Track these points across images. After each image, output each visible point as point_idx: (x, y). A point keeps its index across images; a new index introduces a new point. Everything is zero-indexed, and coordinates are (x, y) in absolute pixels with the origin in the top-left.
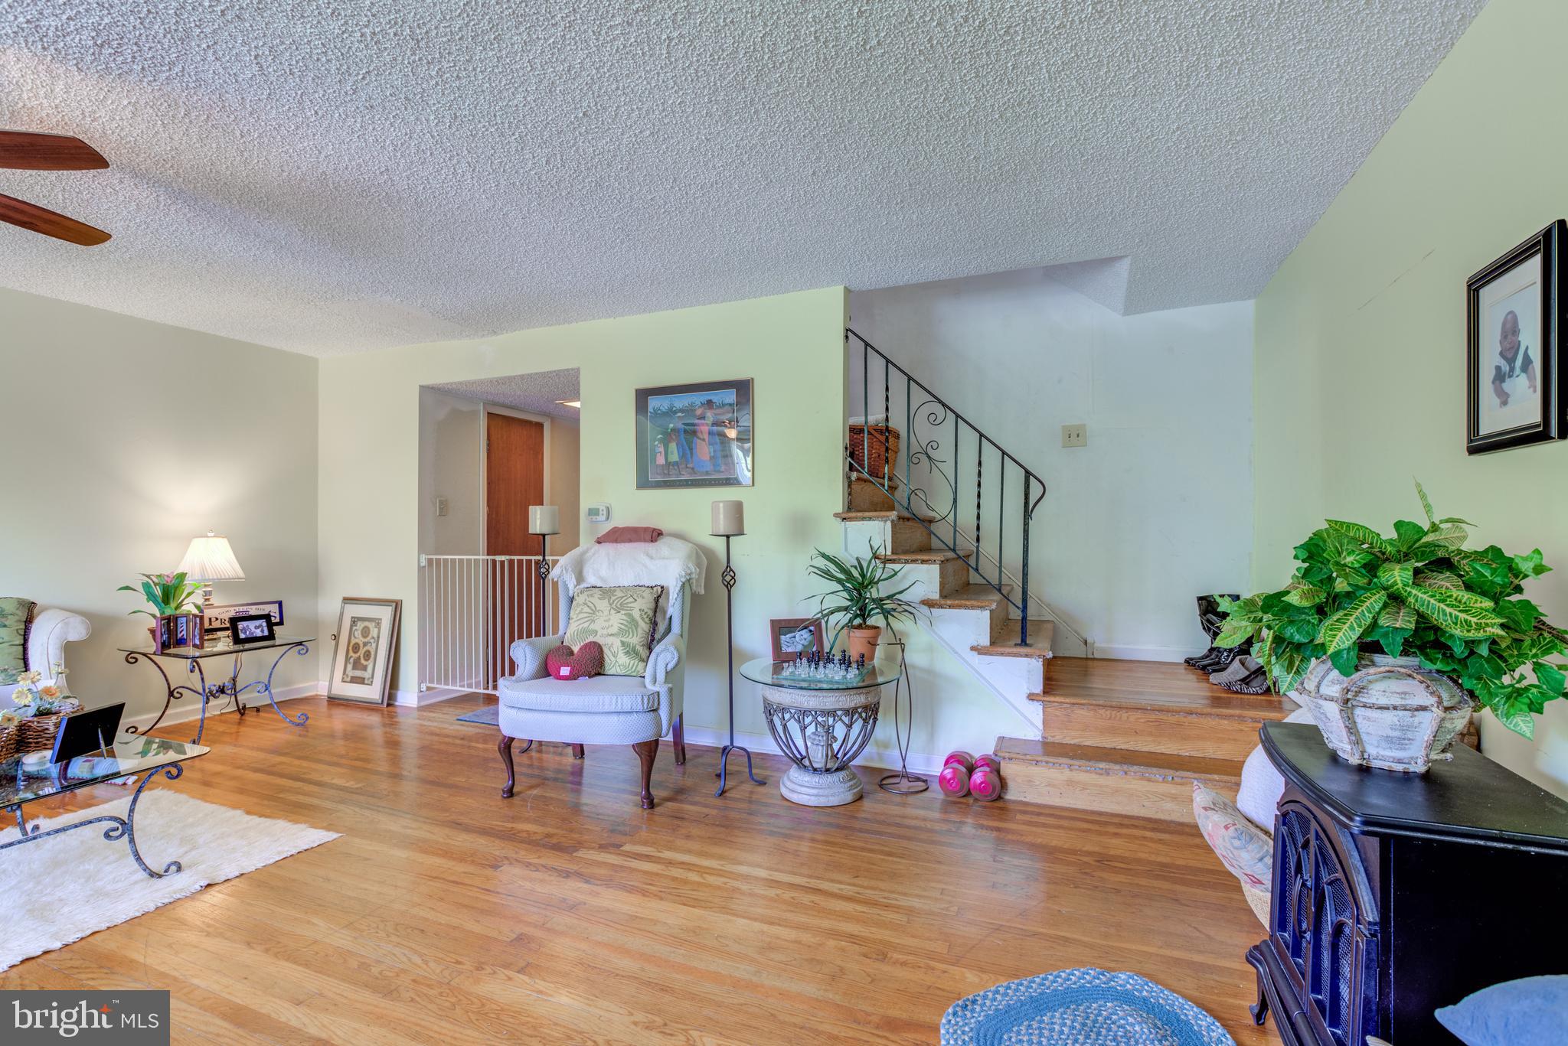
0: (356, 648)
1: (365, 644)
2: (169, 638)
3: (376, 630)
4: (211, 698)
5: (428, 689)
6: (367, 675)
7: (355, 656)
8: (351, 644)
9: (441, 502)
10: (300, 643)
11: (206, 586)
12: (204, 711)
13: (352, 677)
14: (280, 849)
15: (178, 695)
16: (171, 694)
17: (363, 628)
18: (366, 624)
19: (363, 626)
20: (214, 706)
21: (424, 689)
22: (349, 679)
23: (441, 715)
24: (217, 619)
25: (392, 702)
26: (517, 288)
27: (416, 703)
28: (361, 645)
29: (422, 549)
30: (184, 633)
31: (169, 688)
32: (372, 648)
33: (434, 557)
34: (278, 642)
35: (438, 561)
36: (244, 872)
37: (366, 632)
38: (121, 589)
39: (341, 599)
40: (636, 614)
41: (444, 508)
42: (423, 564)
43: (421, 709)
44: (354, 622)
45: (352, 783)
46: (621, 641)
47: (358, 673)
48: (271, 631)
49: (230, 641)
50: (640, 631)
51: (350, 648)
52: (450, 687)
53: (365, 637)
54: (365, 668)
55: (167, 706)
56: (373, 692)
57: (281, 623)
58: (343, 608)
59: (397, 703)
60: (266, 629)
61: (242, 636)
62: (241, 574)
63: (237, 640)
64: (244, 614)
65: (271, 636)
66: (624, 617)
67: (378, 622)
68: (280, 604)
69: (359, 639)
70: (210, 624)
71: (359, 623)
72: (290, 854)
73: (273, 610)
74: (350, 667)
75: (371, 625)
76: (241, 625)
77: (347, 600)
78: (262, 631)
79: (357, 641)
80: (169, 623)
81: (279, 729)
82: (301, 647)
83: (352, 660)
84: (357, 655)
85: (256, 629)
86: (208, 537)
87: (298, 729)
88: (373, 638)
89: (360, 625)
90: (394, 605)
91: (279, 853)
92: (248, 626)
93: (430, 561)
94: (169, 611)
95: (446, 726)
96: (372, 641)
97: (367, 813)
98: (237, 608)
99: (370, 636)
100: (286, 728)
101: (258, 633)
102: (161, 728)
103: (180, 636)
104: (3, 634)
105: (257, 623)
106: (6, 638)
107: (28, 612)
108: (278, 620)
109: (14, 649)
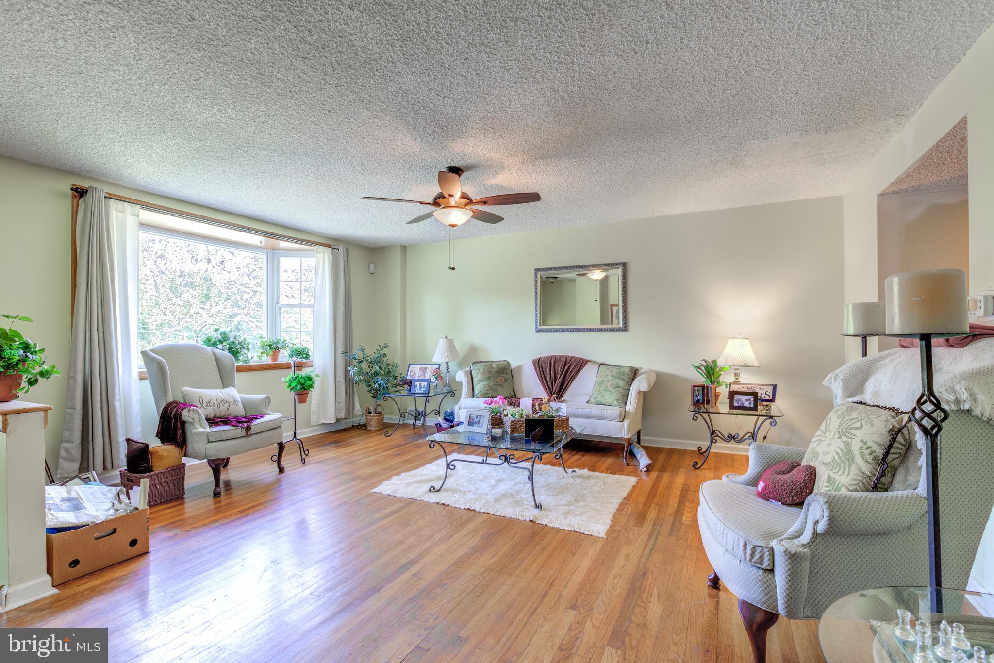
10: (771, 417)
11: (736, 370)
15: (716, 435)
16: (713, 433)
30: (710, 396)
34: (759, 412)
36: (548, 525)
40: (856, 445)
46: (829, 476)
48: (756, 404)
49: (728, 406)
50: (854, 470)
57: (770, 400)
60: (752, 402)
61: (736, 404)
62: (755, 363)
63: (732, 407)
64: (748, 391)
65: (755, 408)
66: (842, 446)
68: (777, 387)
72: (572, 529)
73: (770, 391)
76: (736, 397)
78: (750, 403)
80: (703, 389)
82: (772, 420)
85: (746, 401)
86: (737, 338)
92: (741, 398)
98: (748, 386)
101: (747, 404)
104: (621, 383)
105: (748, 397)
106: (622, 386)
107: (635, 373)
108: (770, 398)
109: (624, 391)
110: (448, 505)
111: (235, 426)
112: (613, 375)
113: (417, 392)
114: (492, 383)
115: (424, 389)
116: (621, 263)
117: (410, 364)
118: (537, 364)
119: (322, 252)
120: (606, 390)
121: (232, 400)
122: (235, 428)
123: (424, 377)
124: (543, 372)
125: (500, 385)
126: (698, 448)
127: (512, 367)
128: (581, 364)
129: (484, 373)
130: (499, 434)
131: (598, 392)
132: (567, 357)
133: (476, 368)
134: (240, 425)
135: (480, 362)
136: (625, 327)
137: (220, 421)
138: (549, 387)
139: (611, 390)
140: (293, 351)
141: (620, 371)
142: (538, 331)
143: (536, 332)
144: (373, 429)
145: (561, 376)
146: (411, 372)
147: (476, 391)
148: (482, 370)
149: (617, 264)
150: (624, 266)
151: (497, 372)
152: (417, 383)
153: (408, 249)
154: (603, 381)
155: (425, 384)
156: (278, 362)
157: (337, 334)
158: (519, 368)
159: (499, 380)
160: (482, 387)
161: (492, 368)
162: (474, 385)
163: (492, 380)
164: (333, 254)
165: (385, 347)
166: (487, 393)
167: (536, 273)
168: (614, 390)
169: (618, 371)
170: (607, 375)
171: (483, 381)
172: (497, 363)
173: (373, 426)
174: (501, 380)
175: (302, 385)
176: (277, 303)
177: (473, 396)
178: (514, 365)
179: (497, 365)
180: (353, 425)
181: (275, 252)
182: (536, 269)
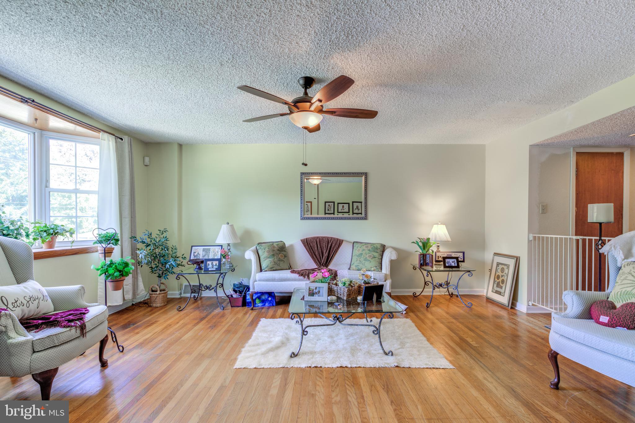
0: (498, 277)
1: (502, 276)
2: (423, 262)
3: (507, 270)
4: (436, 287)
5: (533, 305)
6: (502, 291)
7: (498, 281)
8: (496, 275)
9: (543, 206)
10: (469, 271)
11: (438, 243)
12: (433, 292)
13: (496, 291)
14: (427, 363)
15: (427, 284)
16: (425, 283)
17: (502, 268)
18: (503, 266)
19: (501, 267)
20: (437, 291)
21: (531, 304)
22: (495, 291)
23: (537, 321)
24: (440, 257)
25: (514, 307)
26: (576, 65)
27: (526, 311)
28: (501, 276)
29: (530, 230)
30: (428, 261)
31: (425, 281)
32: (505, 278)
33: (537, 235)
34: (460, 269)
35: (539, 237)
36: (411, 367)
37: (503, 270)
38: (412, 243)
39: (493, 253)
41: (544, 209)
42: (531, 239)
43: (528, 315)
44: (498, 265)
45: (474, 343)
47: (499, 289)
48: (458, 264)
49: (443, 266)
51: (496, 277)
52: (544, 307)
53: (502, 273)
54: (501, 288)
55: (424, 288)
56: (504, 300)
57: (463, 261)
58: (493, 258)
59: (516, 308)
60: (456, 263)
61: (447, 265)
62: (449, 239)
63: (445, 267)
64: (450, 256)
65: (458, 267)
67: (508, 266)
68: (464, 253)
69: (500, 274)
70: (438, 259)
71: (500, 266)
72: (430, 367)
73: (461, 255)
74: (495, 285)
75: (505, 267)
76: (447, 260)
77: (496, 254)
78: (455, 264)
79: (499, 274)
80: (423, 256)
81: (460, 307)
82: (469, 273)
83: (496, 283)
84: (499, 281)
85: (452, 262)
86: (438, 224)
87: (468, 309)
88: (506, 274)
89: (500, 267)
90: (516, 258)
91: (426, 364)
92: (449, 261)
93: (535, 237)
94: (425, 252)
95: (537, 328)
96: (505, 275)
97: (472, 361)
98: (448, 253)
99: (504, 273)
100: (463, 307)
101: (453, 264)
102: (423, 295)
103: (427, 262)
104: (376, 255)
105: (453, 260)
106: (377, 256)
107: (383, 248)
108: (462, 260)
109: (379, 260)
110: (321, 367)
111: (69, 326)
112: (369, 250)
113: (210, 269)
114: (276, 259)
115: (216, 267)
116: (364, 173)
117: (192, 246)
118: (306, 243)
119: (106, 139)
120: (366, 260)
121: (40, 296)
122: (68, 329)
123: (208, 256)
124: (312, 249)
125: (282, 260)
126: (413, 294)
127: (287, 245)
128: (338, 243)
129: (268, 252)
130: (334, 300)
131: (359, 262)
132: (328, 238)
133: (262, 248)
134: (73, 324)
135: (264, 243)
136: (366, 217)
137: (42, 323)
138: (318, 260)
139: (370, 260)
140: (102, 238)
141: (374, 247)
142: (303, 218)
143: (301, 219)
144: (158, 305)
145: (326, 252)
146: (195, 253)
147: (264, 265)
148: (267, 249)
149: (361, 173)
150: (366, 174)
151: (278, 250)
152: (208, 262)
153: (184, 147)
154: (362, 254)
155: (217, 262)
156: (56, 249)
157: (123, 219)
158: (292, 246)
159: (281, 256)
160: (269, 262)
161: (274, 247)
162: (261, 261)
163: (276, 257)
164: (116, 142)
165: (165, 231)
166: (273, 267)
167: (301, 175)
168: (372, 260)
169: (372, 246)
170: (364, 250)
171: (269, 258)
172: (276, 243)
173: (158, 303)
174: (282, 256)
175: (120, 271)
176: (46, 187)
177: (261, 271)
178: (287, 244)
179: (277, 245)
180: (133, 304)
181: (44, 132)
182: (301, 173)
